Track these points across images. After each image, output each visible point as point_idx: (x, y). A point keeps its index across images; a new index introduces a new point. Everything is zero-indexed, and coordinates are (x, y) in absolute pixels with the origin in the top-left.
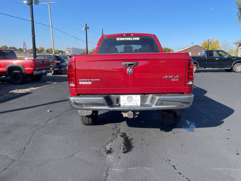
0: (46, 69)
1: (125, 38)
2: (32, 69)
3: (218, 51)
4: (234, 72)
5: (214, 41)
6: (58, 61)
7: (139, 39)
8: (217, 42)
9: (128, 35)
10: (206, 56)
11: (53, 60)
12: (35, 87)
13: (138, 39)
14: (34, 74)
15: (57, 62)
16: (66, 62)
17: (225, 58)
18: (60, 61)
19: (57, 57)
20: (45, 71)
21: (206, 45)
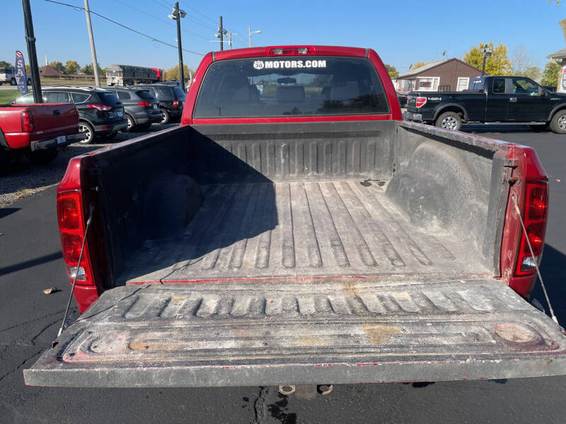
0: (65, 133)
1: (282, 62)
2: (24, 134)
3: (515, 79)
4: (551, 133)
5: (494, 47)
6: (102, 107)
7: (325, 66)
8: (502, 50)
9: (290, 52)
10: (486, 92)
11: (91, 104)
12: (33, 187)
13: (323, 64)
14: (33, 149)
15: (99, 108)
16: (125, 108)
17: (533, 97)
18: (107, 105)
19: (100, 95)
20: (64, 137)
21: (475, 58)
